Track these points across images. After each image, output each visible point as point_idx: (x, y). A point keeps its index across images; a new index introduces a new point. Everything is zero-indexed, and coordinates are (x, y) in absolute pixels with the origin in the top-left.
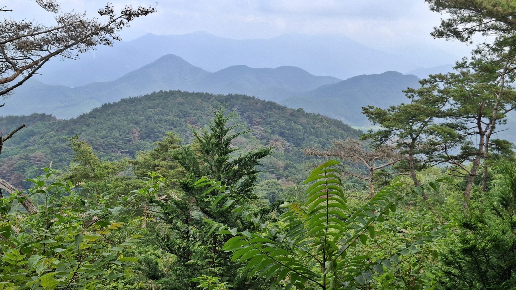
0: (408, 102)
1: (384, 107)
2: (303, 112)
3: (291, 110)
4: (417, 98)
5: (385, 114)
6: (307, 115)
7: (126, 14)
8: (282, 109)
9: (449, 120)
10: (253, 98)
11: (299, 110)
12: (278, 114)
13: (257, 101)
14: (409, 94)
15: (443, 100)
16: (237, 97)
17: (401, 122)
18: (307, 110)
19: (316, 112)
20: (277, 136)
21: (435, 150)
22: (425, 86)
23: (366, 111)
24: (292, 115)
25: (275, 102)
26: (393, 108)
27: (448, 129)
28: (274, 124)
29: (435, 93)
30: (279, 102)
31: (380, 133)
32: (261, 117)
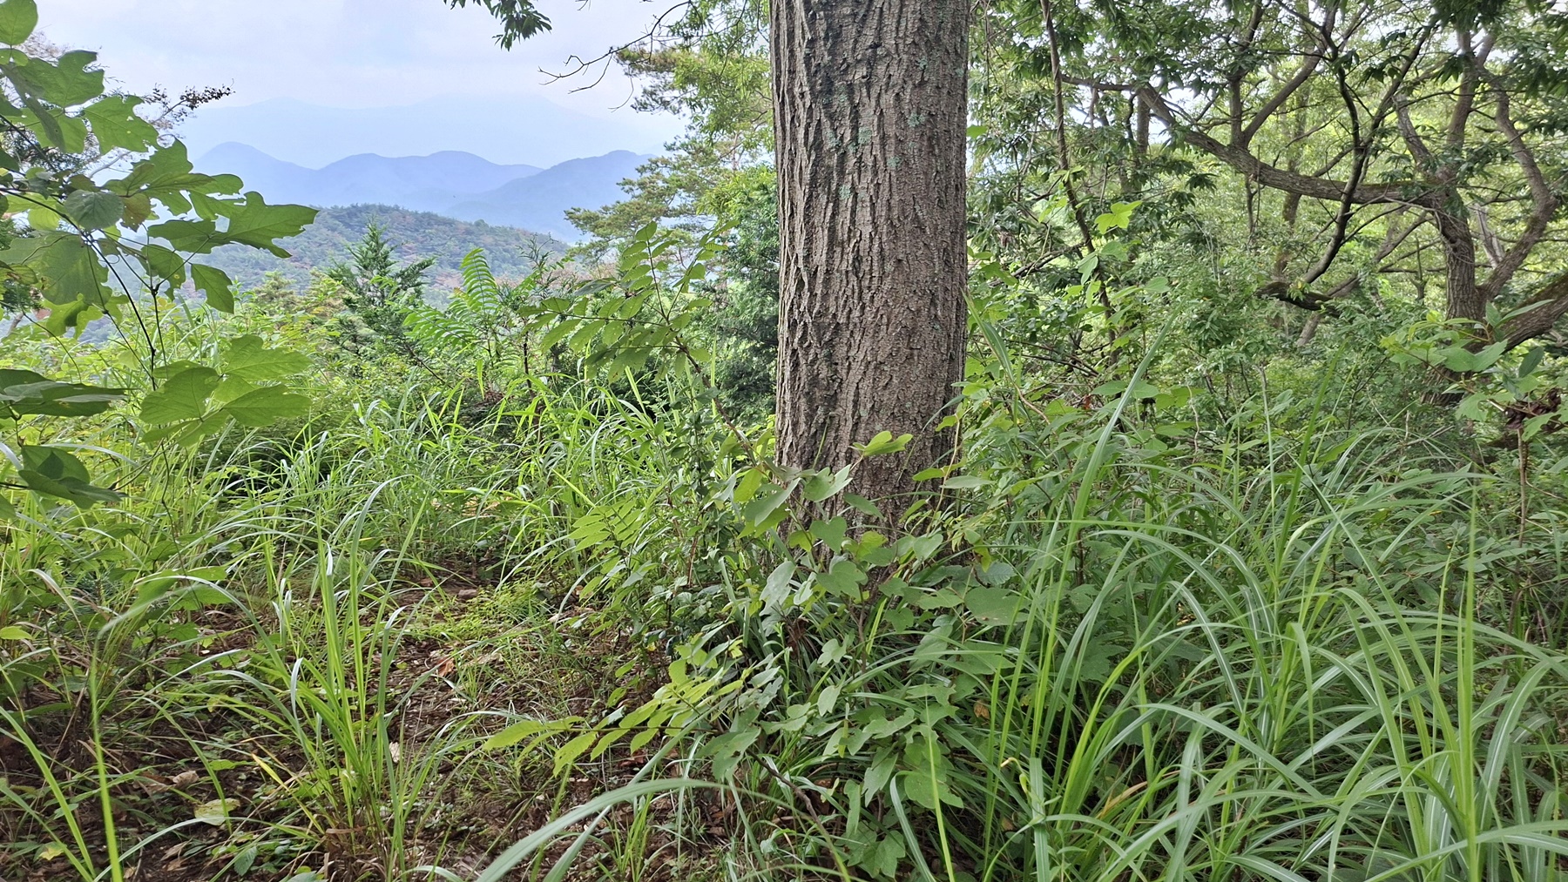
0: (626, 198)
1: (594, 208)
2: (486, 225)
3: (465, 223)
4: (638, 192)
5: (597, 218)
6: (492, 231)
7: (188, 100)
8: (449, 223)
9: (683, 220)
10: (396, 209)
11: (478, 224)
12: (445, 232)
13: (404, 214)
14: (627, 187)
15: (669, 192)
16: (367, 208)
17: (620, 228)
18: (492, 223)
19: (507, 225)
20: (449, 270)
21: (669, 262)
22: (645, 175)
23: (570, 216)
24: (468, 232)
25: (435, 212)
26: (606, 209)
27: (680, 232)
28: (440, 249)
29: (660, 183)
30: (441, 211)
31: (593, 245)
32: (416, 240)
